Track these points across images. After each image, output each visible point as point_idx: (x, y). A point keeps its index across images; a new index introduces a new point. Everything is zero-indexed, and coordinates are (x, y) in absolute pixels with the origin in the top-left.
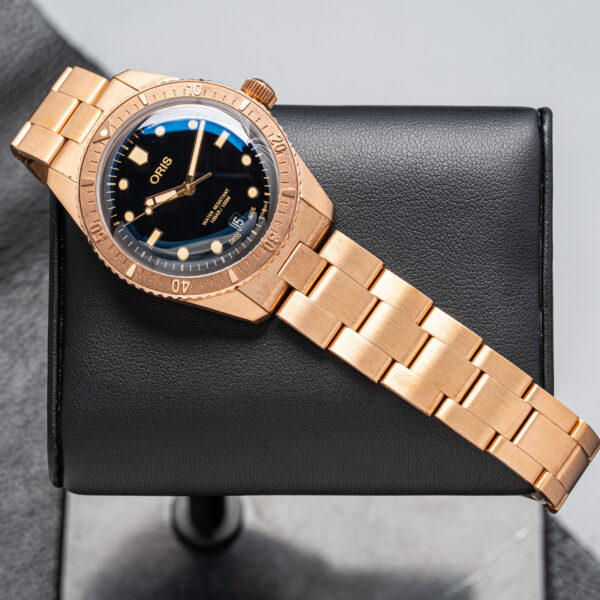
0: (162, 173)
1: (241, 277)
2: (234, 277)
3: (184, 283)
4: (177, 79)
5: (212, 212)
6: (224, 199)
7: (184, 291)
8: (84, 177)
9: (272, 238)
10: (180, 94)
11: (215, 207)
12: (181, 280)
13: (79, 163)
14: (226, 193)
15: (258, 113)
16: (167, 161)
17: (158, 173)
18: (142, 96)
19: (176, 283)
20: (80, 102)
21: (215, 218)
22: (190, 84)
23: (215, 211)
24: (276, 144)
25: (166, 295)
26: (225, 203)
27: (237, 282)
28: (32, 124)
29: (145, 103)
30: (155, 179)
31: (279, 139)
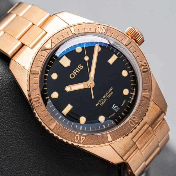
0: (77, 73)
1: (114, 139)
2: (110, 138)
3: (82, 137)
4: (92, 22)
5: (102, 99)
6: (110, 93)
7: (81, 142)
8: (33, 69)
9: (134, 120)
10: (93, 30)
11: (104, 97)
12: (80, 135)
13: (32, 61)
14: (111, 90)
15: (135, 48)
16: (80, 67)
17: (75, 73)
18: (72, 29)
19: (77, 137)
20: (33, 24)
21: (103, 103)
22: (99, 26)
23: (104, 99)
24: (143, 67)
25: (70, 143)
26: (110, 95)
27: (111, 141)
28: (4, 32)
29: (73, 33)
30: (72, 76)
31: (145, 65)
